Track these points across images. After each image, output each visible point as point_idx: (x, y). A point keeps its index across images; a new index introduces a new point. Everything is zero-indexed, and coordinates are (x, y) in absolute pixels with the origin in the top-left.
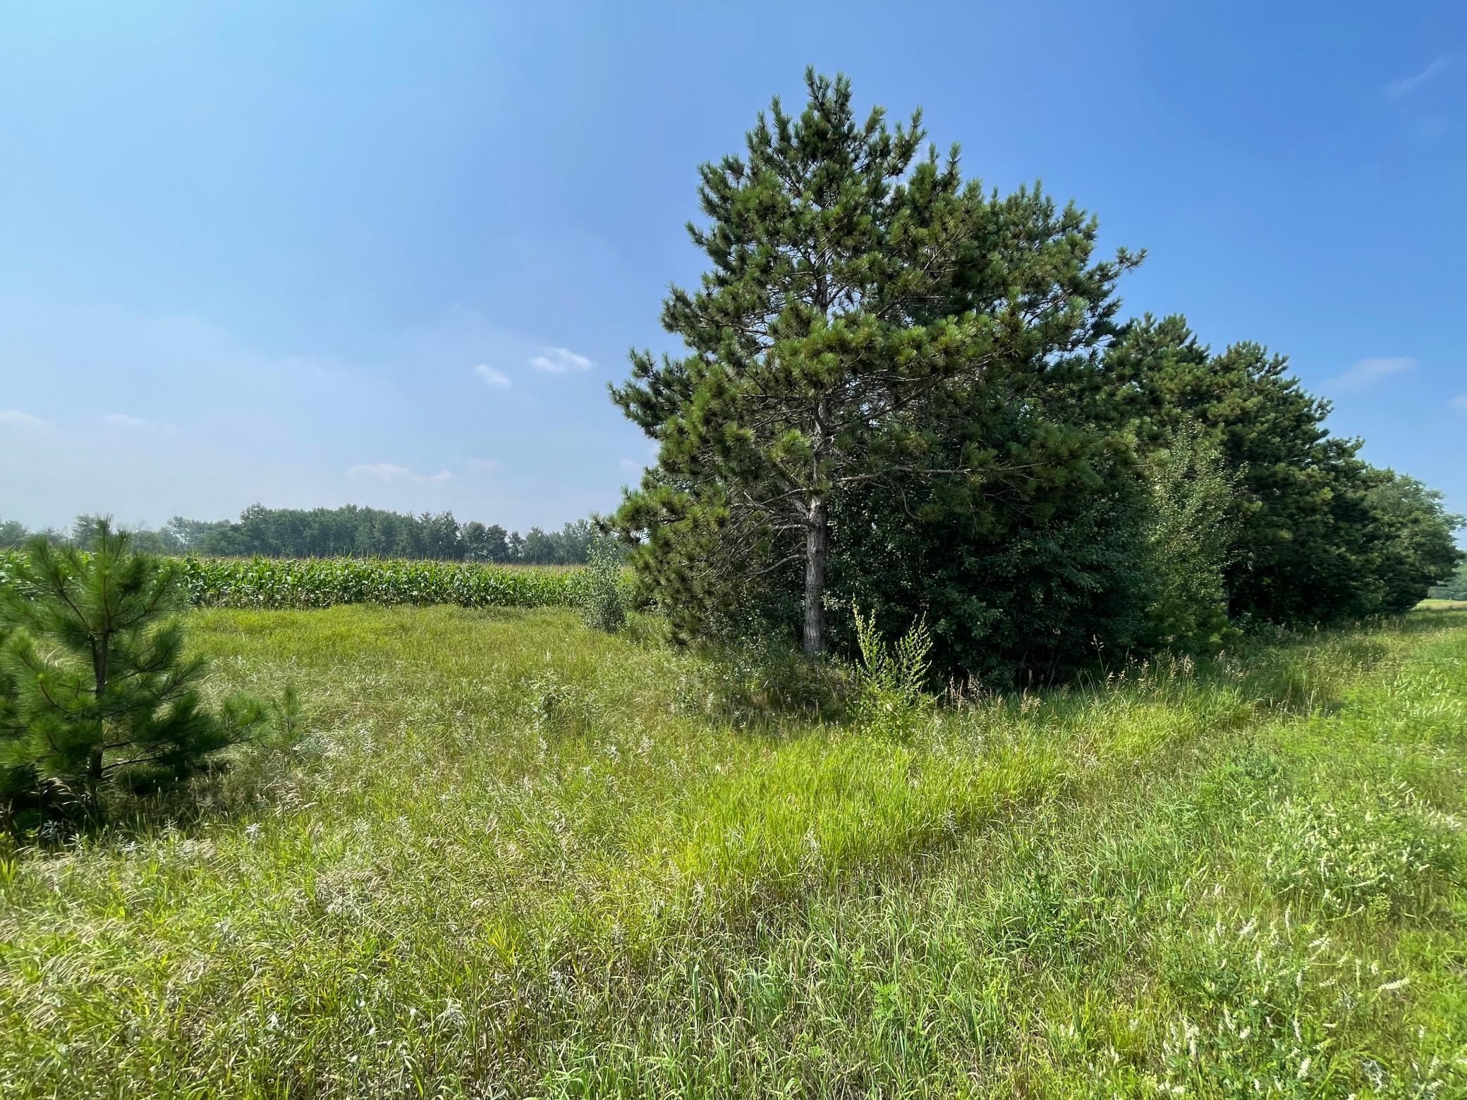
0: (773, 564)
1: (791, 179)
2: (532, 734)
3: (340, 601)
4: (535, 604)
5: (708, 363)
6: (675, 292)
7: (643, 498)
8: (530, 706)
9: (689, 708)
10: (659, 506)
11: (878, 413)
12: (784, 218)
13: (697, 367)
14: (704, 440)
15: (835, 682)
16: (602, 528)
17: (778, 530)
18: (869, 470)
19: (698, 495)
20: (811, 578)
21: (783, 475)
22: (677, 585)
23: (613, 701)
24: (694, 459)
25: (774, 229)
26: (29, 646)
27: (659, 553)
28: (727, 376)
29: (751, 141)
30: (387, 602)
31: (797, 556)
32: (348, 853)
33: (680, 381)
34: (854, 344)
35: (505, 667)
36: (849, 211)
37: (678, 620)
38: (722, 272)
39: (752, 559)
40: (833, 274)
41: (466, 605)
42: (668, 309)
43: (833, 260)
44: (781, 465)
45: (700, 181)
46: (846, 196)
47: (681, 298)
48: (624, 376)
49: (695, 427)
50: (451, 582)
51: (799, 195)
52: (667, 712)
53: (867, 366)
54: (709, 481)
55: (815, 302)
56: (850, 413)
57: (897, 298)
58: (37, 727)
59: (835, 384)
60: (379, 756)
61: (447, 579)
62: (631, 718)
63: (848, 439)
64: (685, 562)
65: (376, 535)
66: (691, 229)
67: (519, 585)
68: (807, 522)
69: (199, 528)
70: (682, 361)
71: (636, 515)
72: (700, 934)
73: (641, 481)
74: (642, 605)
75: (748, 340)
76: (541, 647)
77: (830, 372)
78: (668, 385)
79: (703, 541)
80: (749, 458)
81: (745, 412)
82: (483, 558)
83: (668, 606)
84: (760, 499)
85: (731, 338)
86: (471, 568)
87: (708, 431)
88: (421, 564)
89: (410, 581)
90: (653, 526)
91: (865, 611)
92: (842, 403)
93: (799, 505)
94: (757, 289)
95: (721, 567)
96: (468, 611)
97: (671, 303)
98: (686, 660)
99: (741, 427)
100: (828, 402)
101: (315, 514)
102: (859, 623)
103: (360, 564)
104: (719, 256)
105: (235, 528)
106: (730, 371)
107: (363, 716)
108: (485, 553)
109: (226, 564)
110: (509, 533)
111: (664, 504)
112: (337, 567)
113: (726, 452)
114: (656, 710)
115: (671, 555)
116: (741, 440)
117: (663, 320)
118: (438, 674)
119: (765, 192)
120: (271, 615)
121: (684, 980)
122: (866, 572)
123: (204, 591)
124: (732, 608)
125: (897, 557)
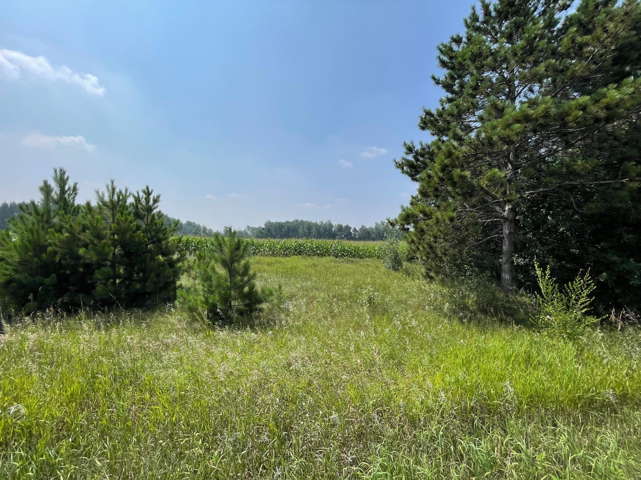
0: (482, 240)
1: (491, 35)
2: (363, 312)
3: (294, 254)
4: (363, 257)
5: (443, 142)
6: (425, 111)
7: (411, 210)
8: (362, 300)
9: (435, 309)
10: (419, 213)
11: (551, 153)
12: (487, 57)
13: (437, 144)
14: (442, 180)
15: (522, 304)
16: (392, 224)
17: (485, 222)
18: (546, 185)
19: (438, 207)
20: (505, 247)
21: (487, 193)
22: (428, 250)
23: (398, 302)
24: (436, 189)
25: (480, 65)
26: (214, 267)
27: (418, 235)
28: (454, 146)
29: (466, 22)
30: (309, 255)
31: (497, 235)
32: (298, 348)
33: (428, 153)
34: (534, 116)
35: (352, 283)
36: (530, 42)
37: (429, 267)
38: (450, 96)
39: (469, 238)
40: (520, 80)
41: (336, 257)
42: (422, 120)
43: (519, 72)
44: (486, 188)
45: (438, 53)
46: (528, 33)
47: (428, 113)
48: (401, 155)
49: (437, 174)
50: (331, 248)
51: (496, 41)
52: (424, 309)
53: (544, 127)
54: (445, 199)
55: (507, 98)
56: (532, 155)
57: (566, 83)
58: (217, 292)
59: (521, 140)
60: (307, 313)
61: (330, 247)
62: (406, 311)
63: (531, 170)
64: (432, 239)
65: (305, 230)
66: (434, 78)
67: (357, 249)
68: (503, 217)
69: (254, 229)
70: (429, 143)
71: (407, 218)
72: (443, 418)
73: (409, 202)
74: (411, 259)
75: (465, 127)
76: (366, 276)
77: (517, 134)
78: (422, 156)
79: (442, 229)
80: (467, 186)
81: (464, 163)
82: (342, 238)
83: (424, 260)
84: (473, 206)
85: (455, 127)
86: (338, 243)
87: (444, 175)
88: (320, 241)
89: (317, 247)
90: (416, 222)
91: (543, 266)
92: (526, 150)
93: (498, 208)
94: (470, 99)
95: (452, 241)
96: (337, 259)
97: (424, 117)
98: (434, 286)
99: (462, 171)
100: (516, 151)
101: (285, 223)
102: (539, 272)
103: (300, 241)
104: (448, 87)
105: (263, 229)
106: (455, 143)
107: (302, 297)
108: (343, 236)
109: (261, 241)
110: (352, 228)
111: (421, 212)
112: (292, 242)
113: (454, 184)
114: (419, 308)
115: (424, 236)
116: (463, 177)
117: (420, 125)
118: (327, 283)
119: (475, 48)
120: (273, 259)
122: (543, 244)
123: (255, 250)
124: (458, 262)
125: (567, 235)
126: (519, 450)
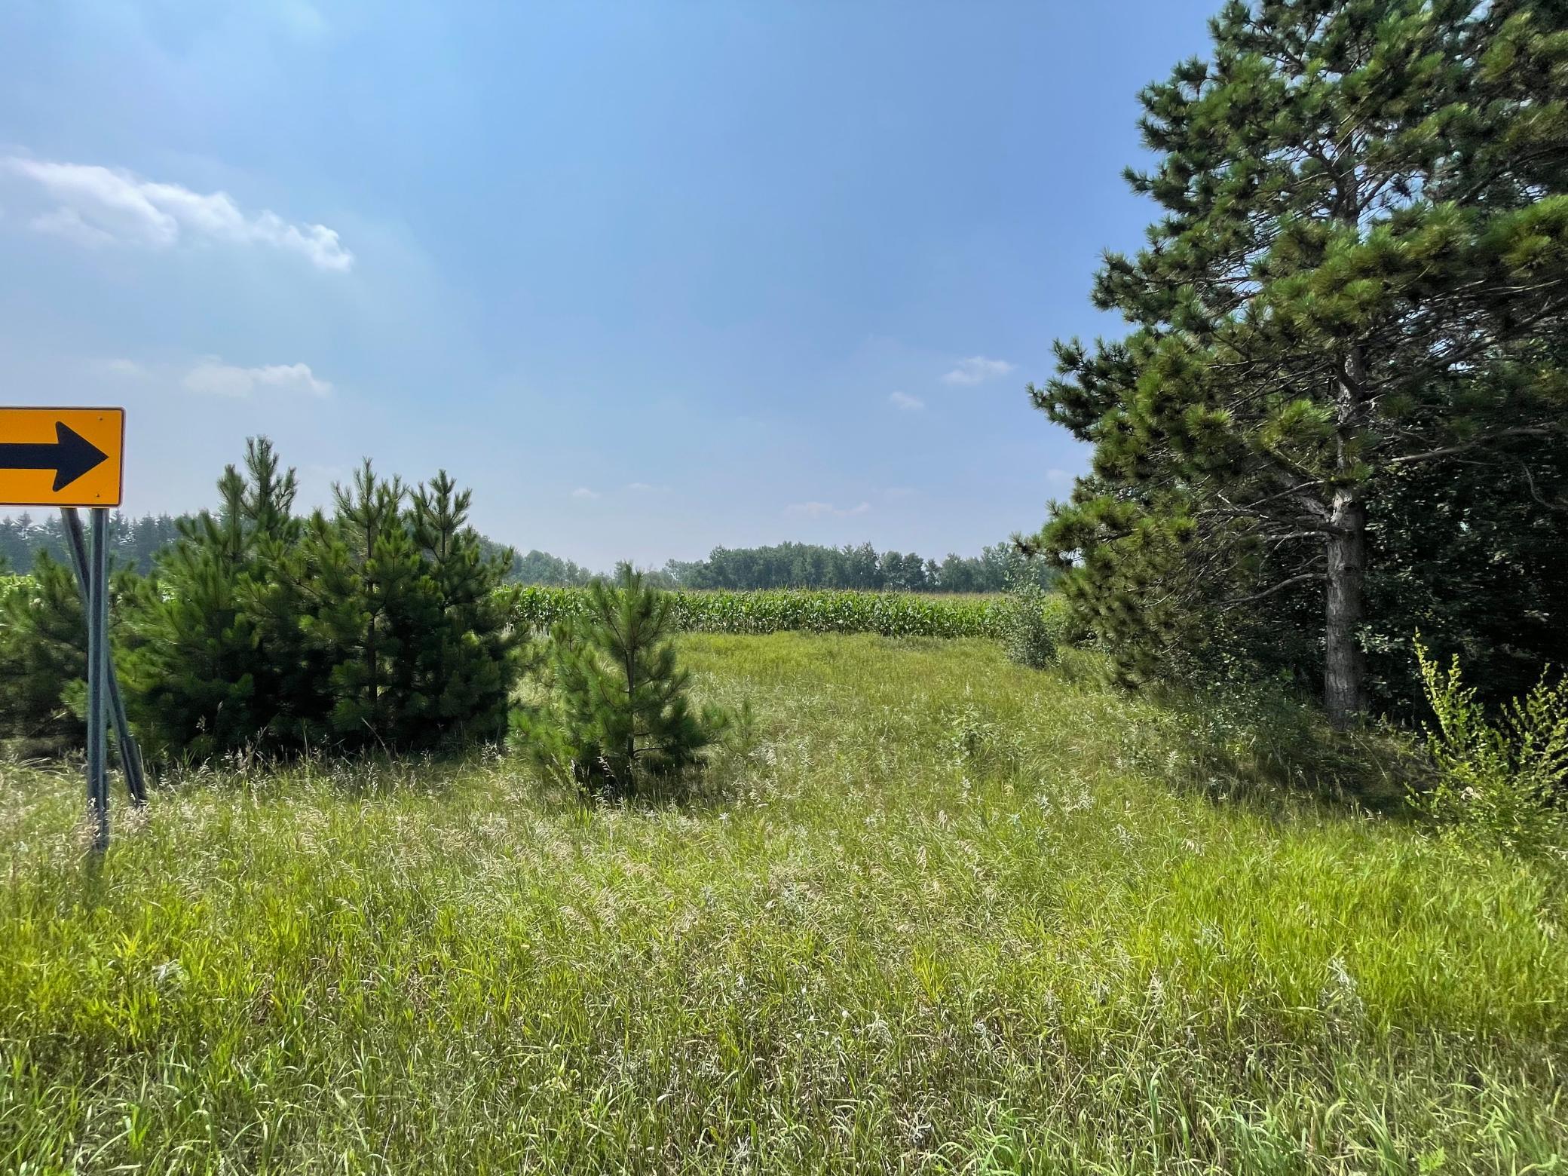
0: (1268, 587)
1: (1285, 53)
2: (954, 771)
3: (780, 627)
4: (953, 635)
5: (1158, 337)
6: (1109, 260)
7: (1075, 513)
8: (950, 741)
9: (1141, 766)
10: (1095, 521)
11: (1459, 352)
12: (1276, 111)
13: (1142, 343)
14: (1155, 434)
15: (1386, 759)
16: (1025, 549)
17: (1275, 542)
18: (1450, 440)
19: (1147, 503)
20: (1335, 606)
21: (1281, 465)
22: (1123, 615)
23: (1042, 746)
24: (1142, 459)
25: (1258, 133)
26: (593, 657)
27: (1097, 578)
28: (1186, 346)
29: (1215, 27)
30: (818, 630)
31: (1310, 575)
32: (791, 854)
33: (1120, 367)
34: (1411, 257)
35: (924, 698)
36: (1395, 62)
37: (1125, 659)
38: (1175, 216)
39: (1234, 582)
40: (1368, 164)
41: (886, 634)
42: (1101, 283)
43: (1367, 143)
44: (1278, 452)
45: (1141, 111)
46: (1389, 40)
47: (1118, 266)
49: (1142, 419)
50: (872, 612)
51: (1301, 68)
52: (1112, 767)
53: (1440, 283)
54: (1165, 485)
55: (1334, 214)
56: (1408, 361)
57: (1502, 163)
58: (598, 716)
59: (1376, 322)
60: (814, 771)
61: (868, 608)
62: (1065, 770)
63: (1405, 399)
64: (1133, 587)
65: (808, 567)
66: (1130, 176)
67: (937, 615)
68: (1328, 527)
69: (685, 567)
70: (1121, 342)
71: (1067, 533)
72: (1160, 1044)
73: (1072, 493)
74: (1077, 638)
75: (1218, 294)
76: (961, 679)
77: (1363, 307)
78: (1103, 374)
79: (1158, 560)
80: (1225, 448)
81: (1216, 390)
82: (901, 588)
83: (1111, 641)
84: (1245, 500)
85: (1189, 297)
86: (889, 597)
87: (1160, 422)
88: (845, 594)
89: (836, 611)
90: (1089, 546)
91: (1441, 658)
92: (1392, 347)
93: (1311, 504)
94: (1233, 223)
95: (1187, 591)
96: (888, 640)
97: (1105, 275)
98: (1137, 707)
99: (1211, 409)
100: (1363, 351)
101: (760, 551)
102: (1428, 671)
103: (796, 595)
104: (1170, 196)
105: (706, 567)
106: (1191, 339)
107: (801, 733)
108: (903, 582)
109: (702, 596)
110: (926, 561)
111: (1102, 518)
112: (777, 598)
113: (1189, 445)
114: (1098, 763)
115: (1112, 579)
116: (1212, 427)
117: (1095, 297)
118: (862, 699)
119: (1241, 89)
120: (732, 638)
121: (1137, 1092)
122: (1447, 595)
123: (688, 618)
124: (1204, 645)
125: (1516, 573)
126: (1368, 1140)
